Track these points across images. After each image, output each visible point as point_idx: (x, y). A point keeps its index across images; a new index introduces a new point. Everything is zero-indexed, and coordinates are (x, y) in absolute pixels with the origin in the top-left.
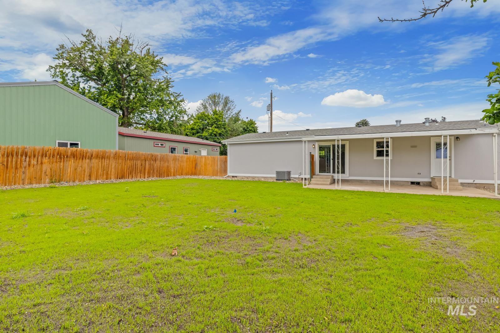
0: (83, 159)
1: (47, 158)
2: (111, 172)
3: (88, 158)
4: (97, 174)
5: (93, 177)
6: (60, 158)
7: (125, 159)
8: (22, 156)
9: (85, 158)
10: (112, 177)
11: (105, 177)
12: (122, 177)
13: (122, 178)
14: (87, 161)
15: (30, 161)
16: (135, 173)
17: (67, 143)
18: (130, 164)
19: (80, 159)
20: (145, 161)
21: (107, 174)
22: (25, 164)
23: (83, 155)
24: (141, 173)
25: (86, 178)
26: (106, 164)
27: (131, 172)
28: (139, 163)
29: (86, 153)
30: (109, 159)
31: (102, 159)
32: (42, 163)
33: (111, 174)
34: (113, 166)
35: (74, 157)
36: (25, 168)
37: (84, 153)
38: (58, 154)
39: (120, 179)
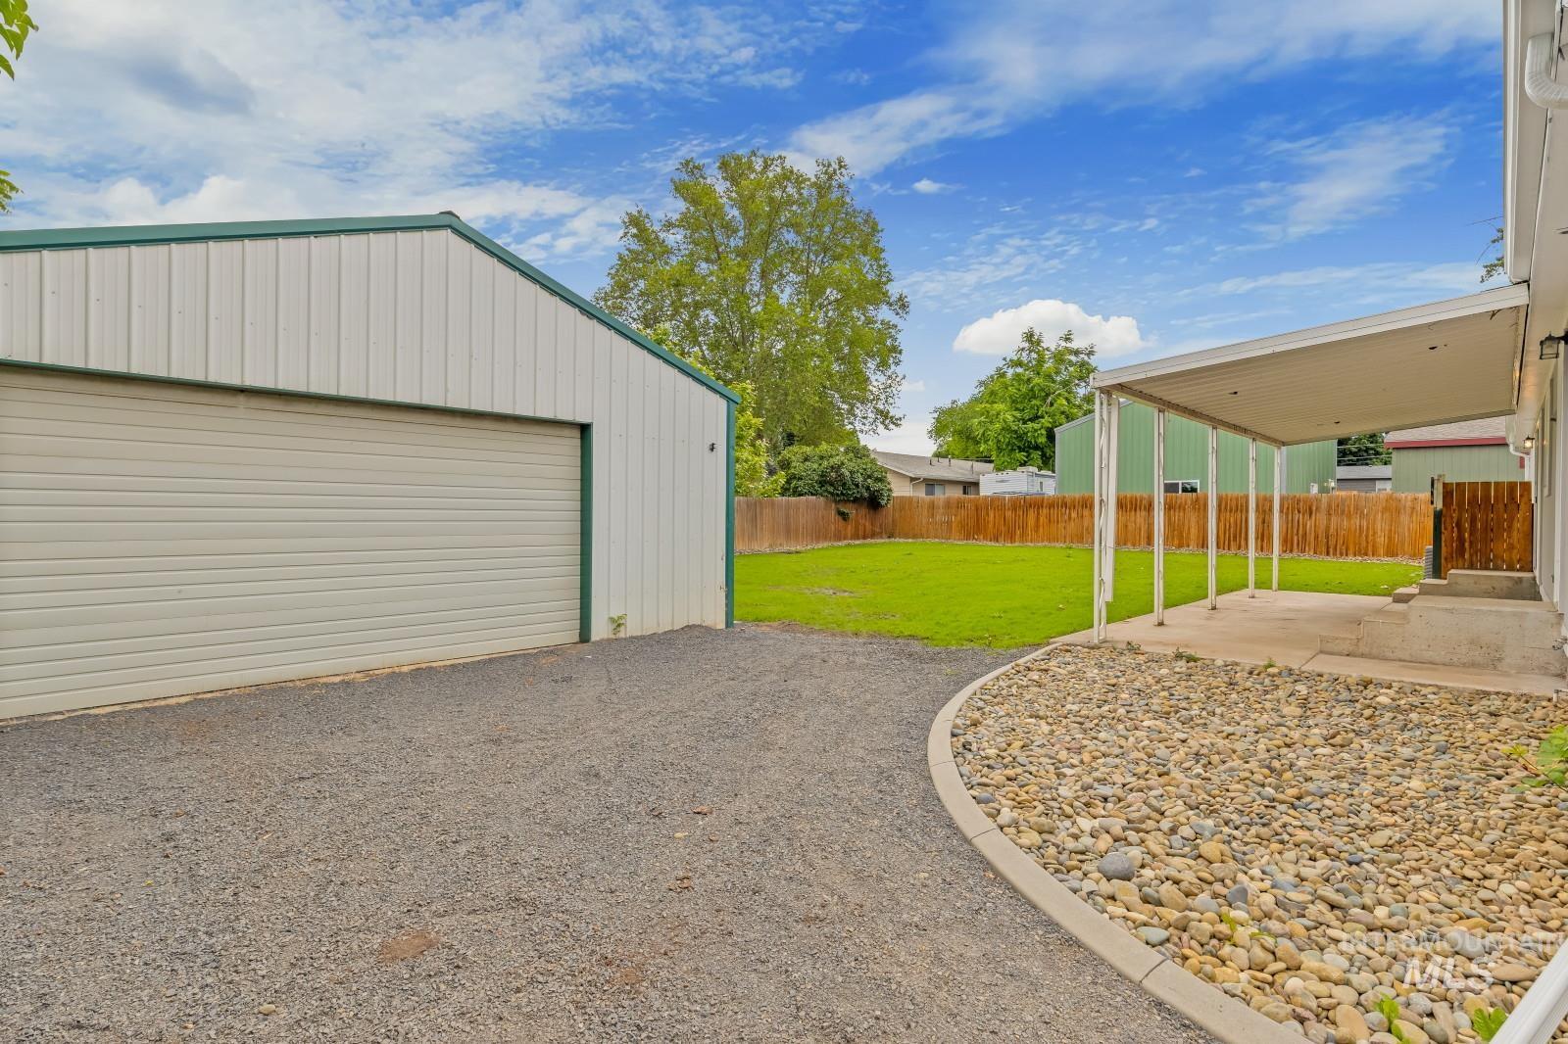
0: (1135, 510)
2: (1189, 533)
8: (1061, 507)
10: (1192, 543)
11: (1176, 542)
14: (1143, 513)
15: (1070, 514)
17: (1178, 484)
18: (1232, 520)
19: (1131, 510)
21: (1181, 537)
22: (1066, 517)
25: (1143, 542)
26: (1179, 520)
27: (1235, 537)
29: (1141, 501)
30: (1184, 510)
34: (1192, 524)
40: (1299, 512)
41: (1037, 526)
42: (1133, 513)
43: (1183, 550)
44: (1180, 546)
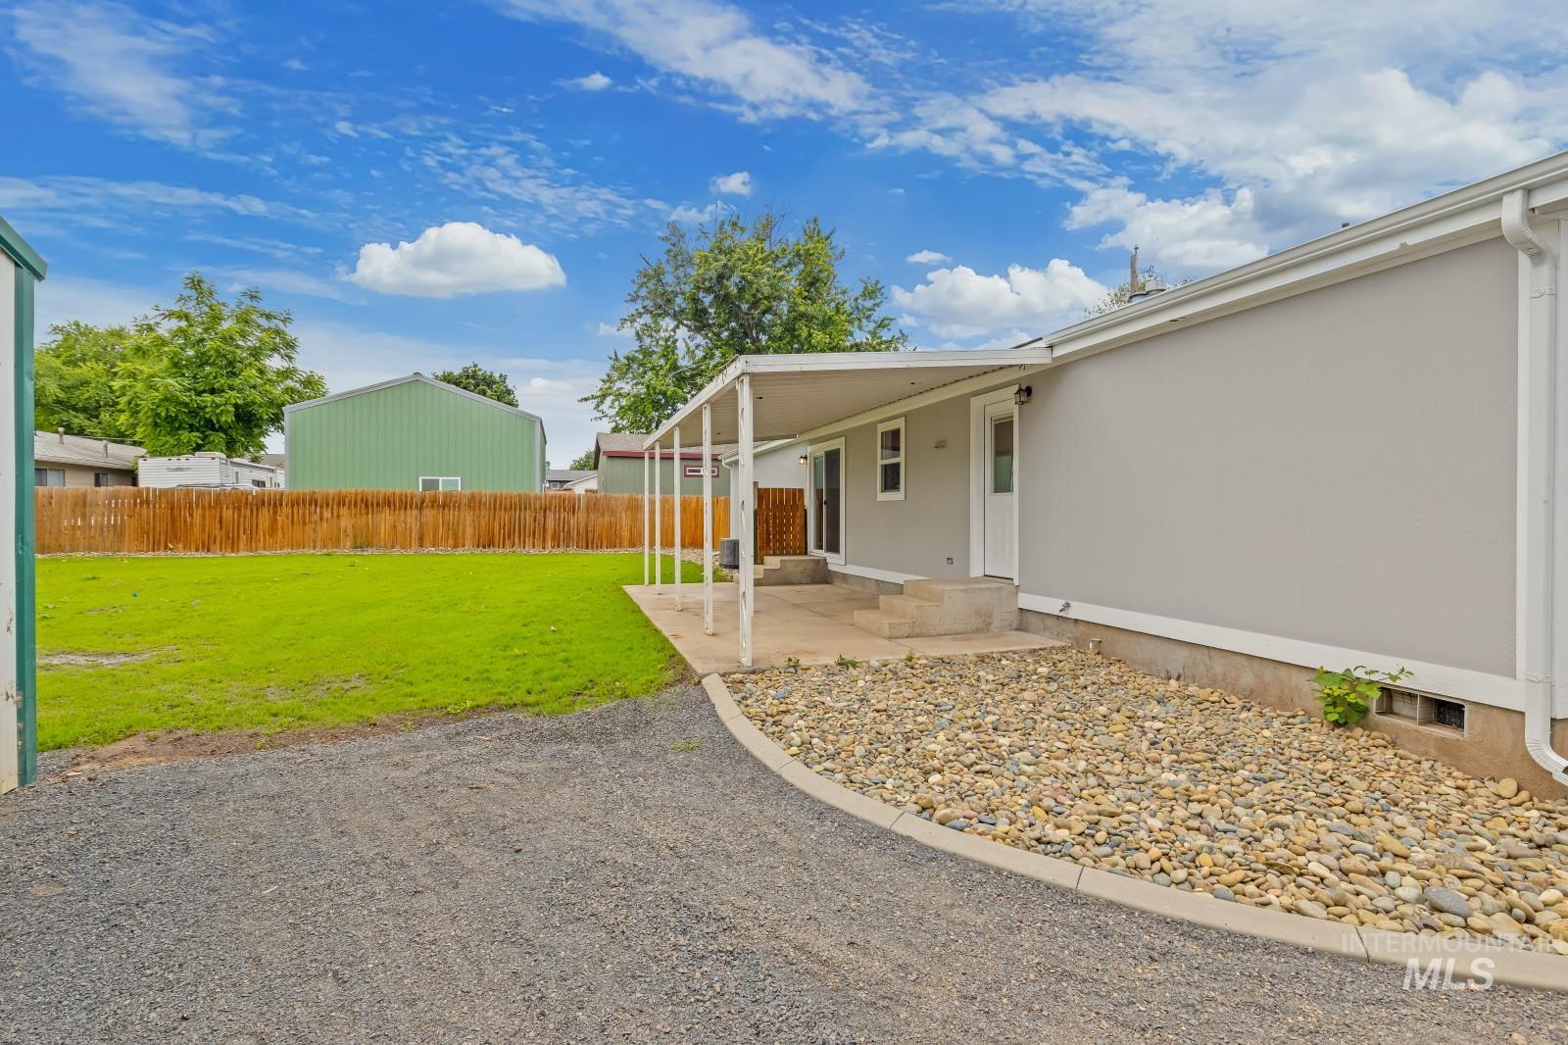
0: (406, 508)
1: (346, 508)
2: (464, 532)
3: (417, 507)
4: (434, 536)
5: (428, 540)
6: (367, 506)
7: (495, 509)
8: (310, 505)
9: (411, 507)
11: (451, 542)
12: (490, 544)
13: (489, 546)
14: (415, 512)
15: (321, 513)
16: (519, 537)
17: (438, 481)
18: (506, 518)
19: (400, 508)
20: (545, 511)
21: (456, 537)
22: (316, 517)
23: (406, 503)
24: (534, 538)
25: (415, 543)
26: (454, 518)
28: (529, 517)
29: (412, 499)
30: (459, 508)
31: (444, 508)
32: (338, 516)
33: (464, 538)
34: (468, 523)
35: (389, 506)
36: (316, 523)
37: (406, 498)
38: (362, 501)
39: (484, 547)
40: (565, 510)
41: (273, 530)
42: (403, 512)
43: (460, 551)
44: (455, 546)
